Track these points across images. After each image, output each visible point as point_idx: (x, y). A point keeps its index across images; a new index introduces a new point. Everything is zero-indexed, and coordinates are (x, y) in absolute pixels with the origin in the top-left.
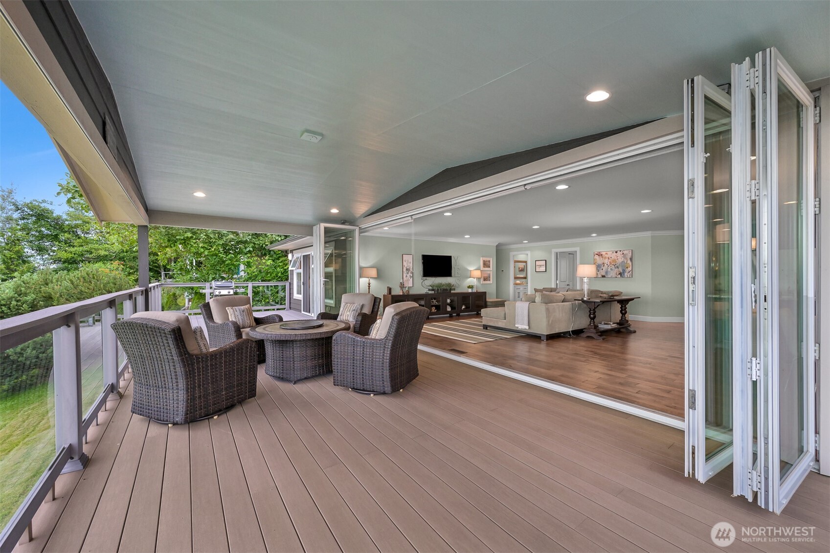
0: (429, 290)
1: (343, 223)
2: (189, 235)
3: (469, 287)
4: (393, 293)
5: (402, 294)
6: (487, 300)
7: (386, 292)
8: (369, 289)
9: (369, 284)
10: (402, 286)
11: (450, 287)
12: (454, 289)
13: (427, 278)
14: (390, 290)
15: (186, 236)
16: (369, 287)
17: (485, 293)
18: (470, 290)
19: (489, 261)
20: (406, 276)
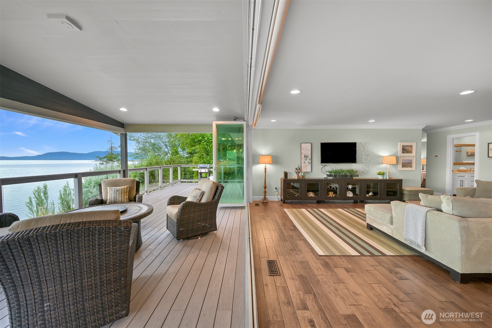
0: (328, 175)
1: (235, 120)
2: (200, 138)
3: (379, 174)
4: (289, 177)
5: (296, 178)
6: (403, 188)
7: (282, 176)
8: (265, 173)
9: (266, 169)
10: (299, 170)
11: (352, 173)
12: (358, 176)
13: (327, 164)
14: (286, 174)
15: (199, 139)
16: (265, 171)
17: (400, 181)
18: (380, 177)
19: (411, 146)
20: (305, 162)
